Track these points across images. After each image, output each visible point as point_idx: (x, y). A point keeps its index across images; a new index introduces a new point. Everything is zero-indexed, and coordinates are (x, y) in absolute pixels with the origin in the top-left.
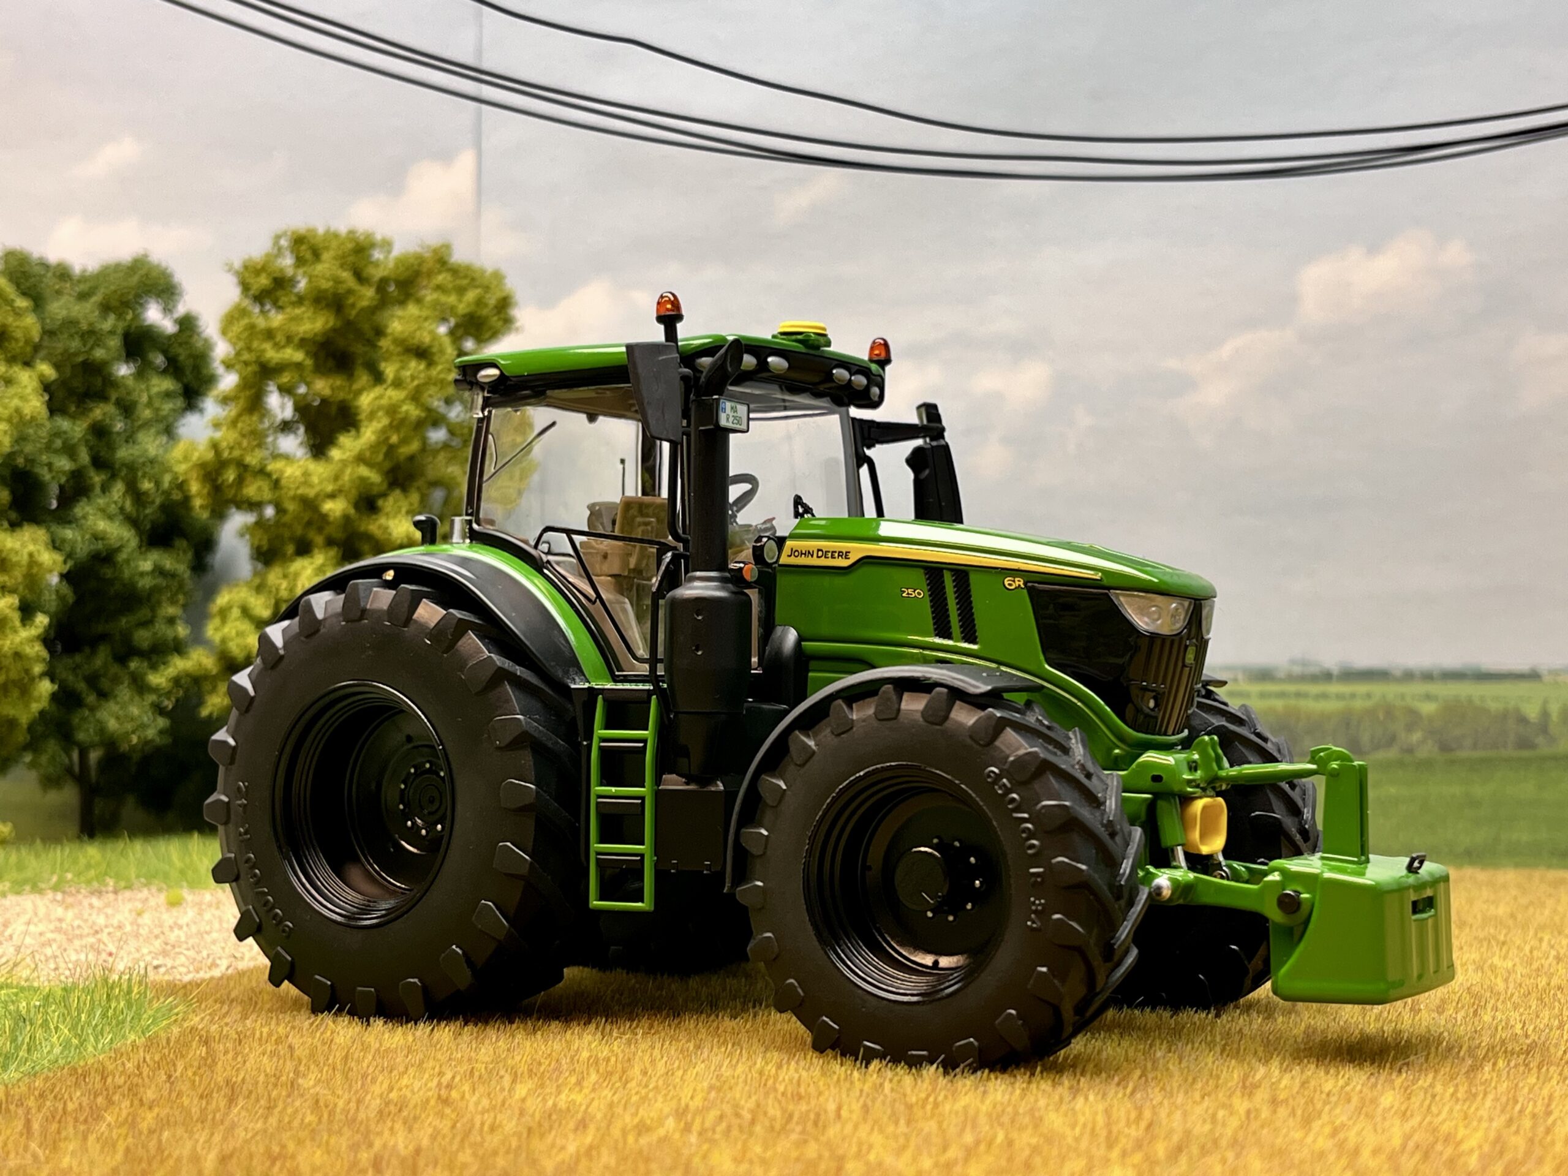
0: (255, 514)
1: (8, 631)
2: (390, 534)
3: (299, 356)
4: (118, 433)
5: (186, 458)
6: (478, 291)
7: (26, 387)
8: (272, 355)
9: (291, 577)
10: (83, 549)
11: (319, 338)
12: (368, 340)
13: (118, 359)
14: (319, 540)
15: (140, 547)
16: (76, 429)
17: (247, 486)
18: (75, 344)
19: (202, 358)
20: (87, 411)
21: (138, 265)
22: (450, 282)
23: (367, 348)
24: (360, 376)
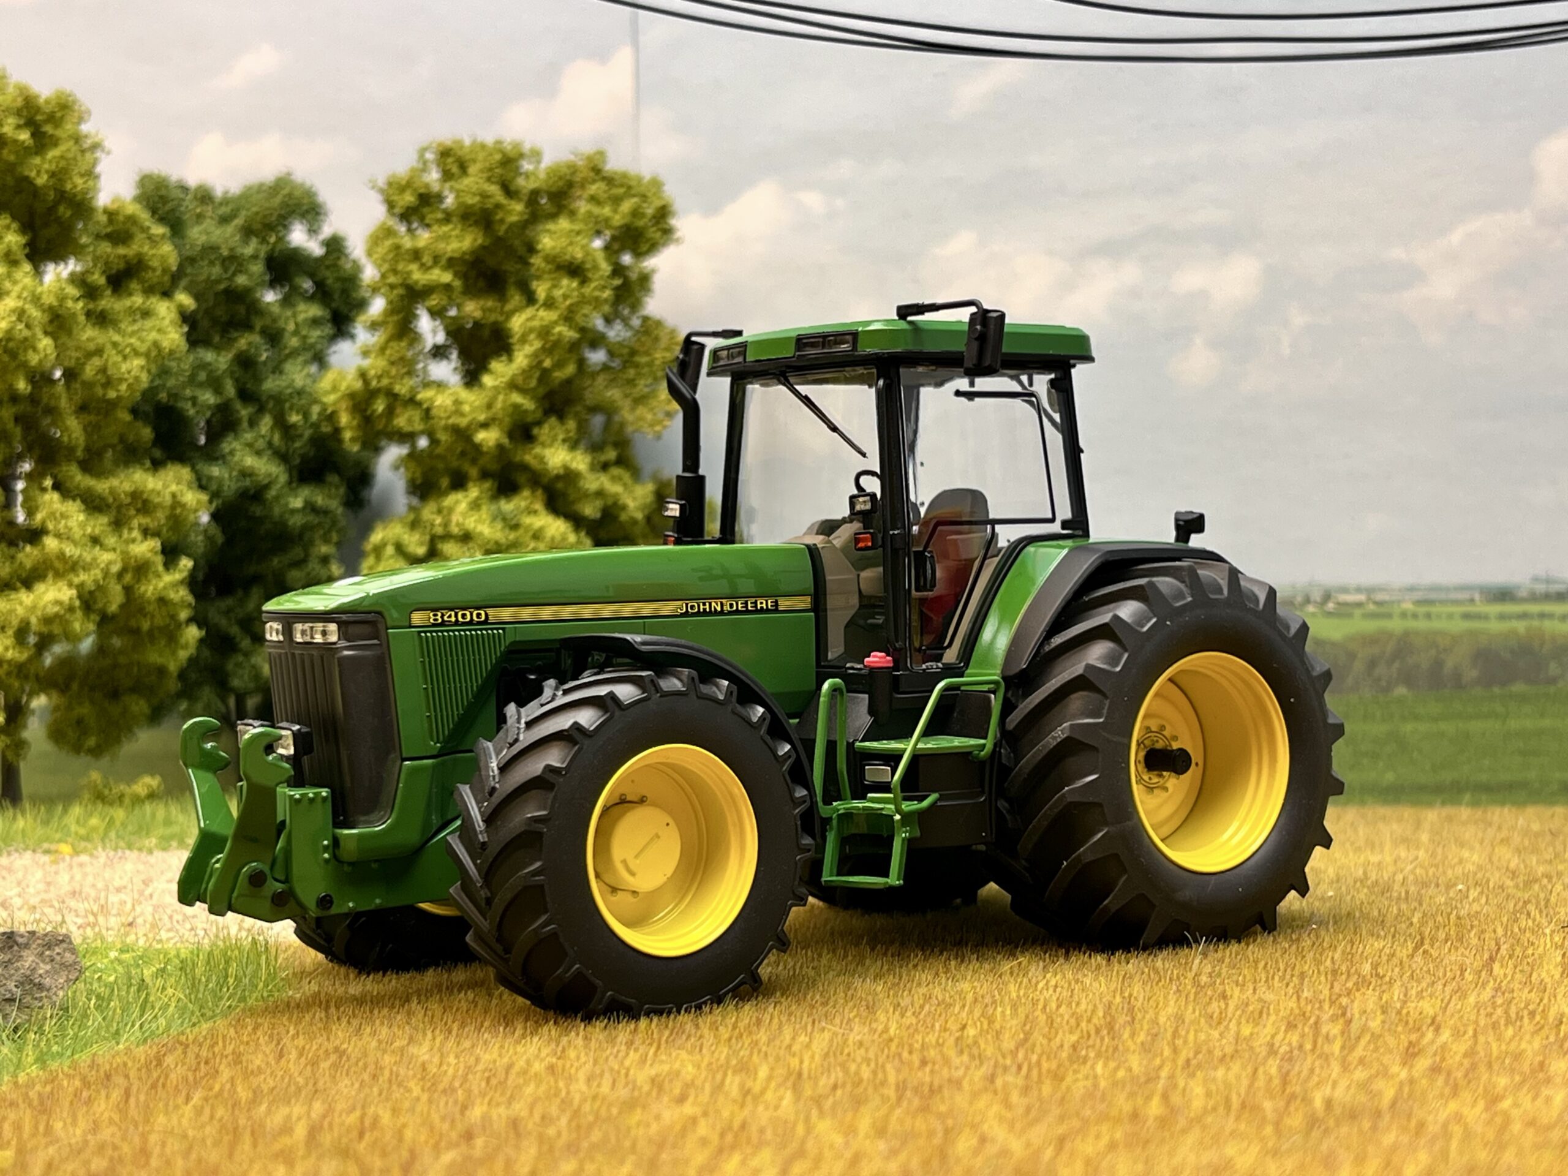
0: (408, 445)
1: (151, 576)
2: (545, 464)
3: (447, 277)
4: (265, 363)
5: (334, 389)
6: (635, 200)
7: (163, 318)
8: (419, 277)
9: (445, 512)
10: (230, 487)
11: (467, 257)
12: (520, 258)
13: (261, 284)
14: (473, 472)
15: (290, 483)
16: (221, 360)
17: (398, 416)
18: (216, 271)
19: (351, 280)
20: (232, 341)
21: (281, 184)
22: (605, 192)
23: (519, 266)
24: (512, 296)
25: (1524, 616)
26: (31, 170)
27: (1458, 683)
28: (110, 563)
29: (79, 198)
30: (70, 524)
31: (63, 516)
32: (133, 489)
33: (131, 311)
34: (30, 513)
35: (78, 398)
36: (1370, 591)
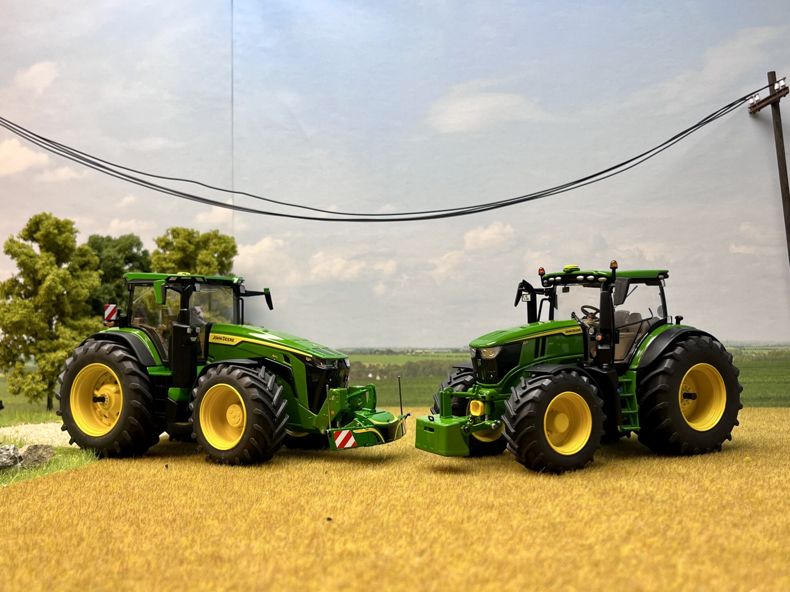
3: (173, 265)
6: (226, 243)
7: (95, 277)
8: (165, 265)
11: (179, 260)
12: (194, 260)
13: (123, 266)
16: (111, 286)
18: (110, 263)
19: (149, 263)
20: (115, 281)
21: (131, 237)
22: (218, 241)
24: (192, 270)
25: (462, 356)
26: (58, 240)
29: (71, 246)
31: (65, 333)
32: (85, 324)
33: (86, 275)
34: (57, 330)
35: (70, 299)
36: (423, 349)
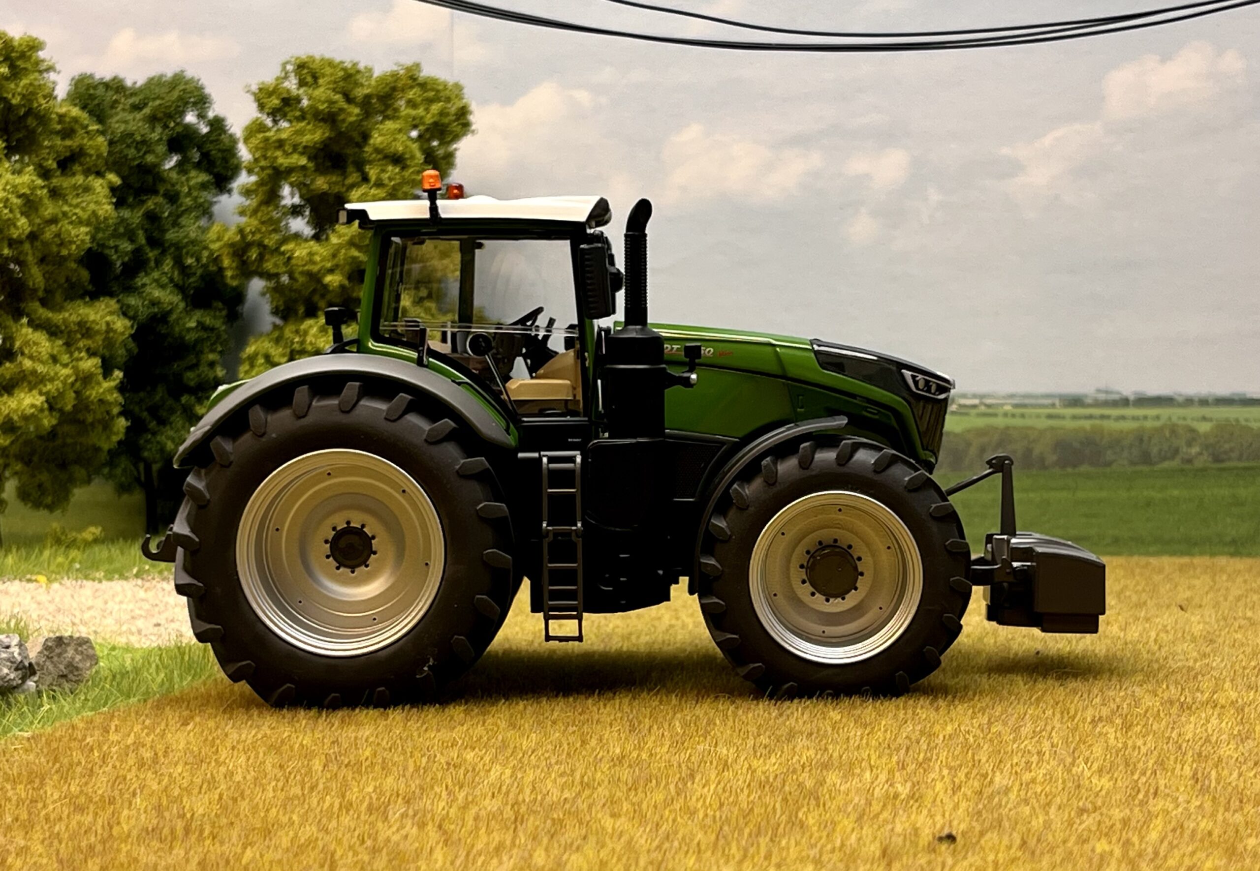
0: (273, 281)
1: (93, 385)
3: (303, 161)
4: (167, 218)
5: (219, 239)
6: (442, 101)
7: (99, 193)
8: (283, 161)
9: (301, 333)
10: (144, 312)
11: (318, 146)
12: (357, 145)
13: (165, 156)
14: (322, 304)
15: (186, 308)
16: (134, 216)
17: (267, 261)
18: (132, 152)
19: (230, 151)
20: (143, 202)
21: (178, 80)
22: (419, 96)
23: (356, 150)
24: (351, 173)
25: (1090, 417)
26: (8, 93)
27: (1042, 464)
28: (68, 376)
29: (42, 113)
30: (40, 350)
31: (35, 344)
32: (79, 318)
33: (75, 187)
35: (40, 255)
36: (982, 397)
